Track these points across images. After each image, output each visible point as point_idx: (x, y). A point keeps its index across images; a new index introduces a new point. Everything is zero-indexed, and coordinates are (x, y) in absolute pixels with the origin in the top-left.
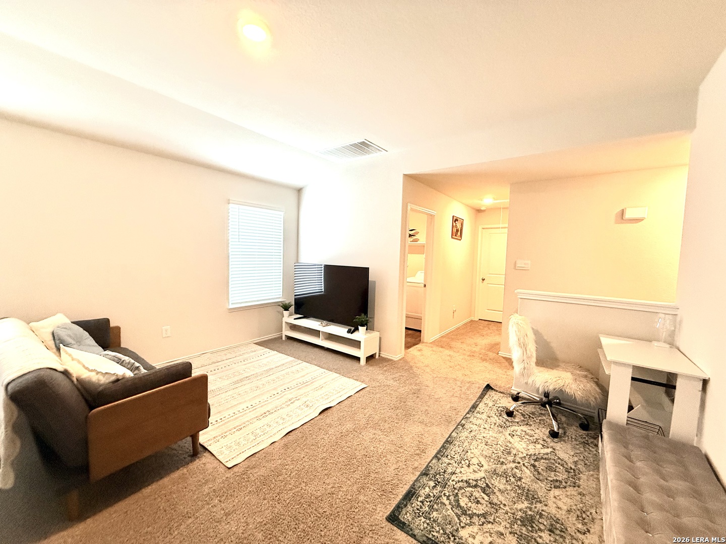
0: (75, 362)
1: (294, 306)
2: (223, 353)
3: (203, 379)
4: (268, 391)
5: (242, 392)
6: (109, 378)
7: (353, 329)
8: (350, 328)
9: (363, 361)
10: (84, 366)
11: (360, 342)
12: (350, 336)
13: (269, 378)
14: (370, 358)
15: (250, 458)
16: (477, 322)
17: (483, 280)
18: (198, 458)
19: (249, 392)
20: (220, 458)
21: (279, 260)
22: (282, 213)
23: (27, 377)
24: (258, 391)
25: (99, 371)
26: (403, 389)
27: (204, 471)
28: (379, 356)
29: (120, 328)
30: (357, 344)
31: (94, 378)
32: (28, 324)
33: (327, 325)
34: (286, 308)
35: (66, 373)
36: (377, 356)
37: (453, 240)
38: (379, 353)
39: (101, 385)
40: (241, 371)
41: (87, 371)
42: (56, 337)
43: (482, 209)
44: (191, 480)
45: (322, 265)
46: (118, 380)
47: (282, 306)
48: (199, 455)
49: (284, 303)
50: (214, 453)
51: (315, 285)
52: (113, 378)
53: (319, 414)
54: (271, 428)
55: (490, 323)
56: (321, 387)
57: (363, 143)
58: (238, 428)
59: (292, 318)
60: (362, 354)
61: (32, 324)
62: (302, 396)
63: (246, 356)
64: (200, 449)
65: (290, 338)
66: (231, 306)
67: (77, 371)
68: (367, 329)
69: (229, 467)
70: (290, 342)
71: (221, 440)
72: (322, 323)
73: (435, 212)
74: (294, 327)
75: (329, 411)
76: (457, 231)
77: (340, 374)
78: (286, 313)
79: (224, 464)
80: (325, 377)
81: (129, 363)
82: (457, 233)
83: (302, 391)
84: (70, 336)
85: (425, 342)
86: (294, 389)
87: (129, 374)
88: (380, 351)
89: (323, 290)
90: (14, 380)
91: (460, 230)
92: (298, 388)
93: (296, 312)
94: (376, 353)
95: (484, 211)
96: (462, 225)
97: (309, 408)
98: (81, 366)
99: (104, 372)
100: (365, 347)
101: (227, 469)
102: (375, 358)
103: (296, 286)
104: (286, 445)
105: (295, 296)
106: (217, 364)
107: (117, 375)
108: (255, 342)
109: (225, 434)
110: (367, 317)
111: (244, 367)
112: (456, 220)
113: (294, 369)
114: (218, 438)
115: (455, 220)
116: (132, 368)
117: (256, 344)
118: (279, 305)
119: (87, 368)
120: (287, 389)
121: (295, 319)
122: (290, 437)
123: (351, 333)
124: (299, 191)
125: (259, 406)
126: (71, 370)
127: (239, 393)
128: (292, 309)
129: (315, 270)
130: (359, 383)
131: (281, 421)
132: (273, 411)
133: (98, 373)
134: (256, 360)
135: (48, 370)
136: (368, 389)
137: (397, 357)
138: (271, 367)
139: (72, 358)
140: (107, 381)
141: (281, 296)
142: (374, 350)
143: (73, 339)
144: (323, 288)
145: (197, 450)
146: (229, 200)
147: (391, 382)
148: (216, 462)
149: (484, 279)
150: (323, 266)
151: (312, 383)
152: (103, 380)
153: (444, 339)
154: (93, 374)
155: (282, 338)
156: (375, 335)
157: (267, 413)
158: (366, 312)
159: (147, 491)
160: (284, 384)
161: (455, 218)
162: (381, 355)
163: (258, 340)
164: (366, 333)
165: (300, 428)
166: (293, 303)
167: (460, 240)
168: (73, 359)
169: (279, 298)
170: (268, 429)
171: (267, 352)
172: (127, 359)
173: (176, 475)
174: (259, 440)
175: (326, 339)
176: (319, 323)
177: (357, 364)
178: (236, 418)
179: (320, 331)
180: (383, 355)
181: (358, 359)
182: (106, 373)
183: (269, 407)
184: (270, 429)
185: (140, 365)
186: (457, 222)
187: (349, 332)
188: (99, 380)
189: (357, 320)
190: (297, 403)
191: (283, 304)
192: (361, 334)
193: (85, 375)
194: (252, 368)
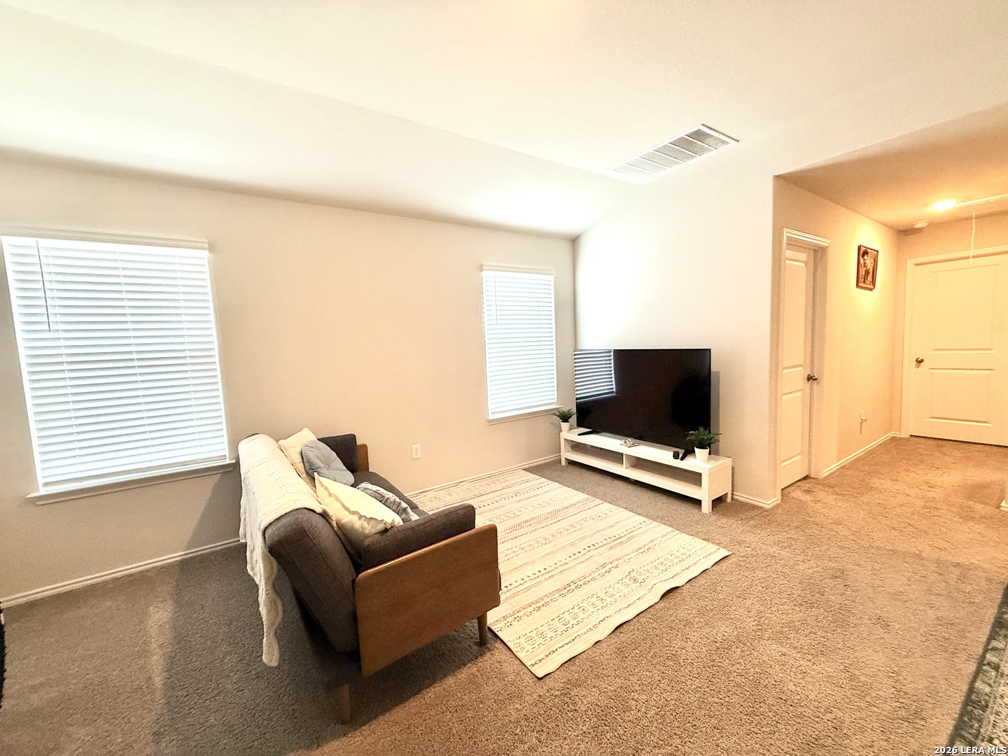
0: (333, 499)
1: (575, 415)
2: (485, 482)
3: (491, 532)
4: (563, 547)
5: (525, 545)
6: (376, 527)
7: (681, 452)
8: (677, 450)
9: (706, 507)
10: (343, 505)
11: (700, 475)
12: (678, 463)
13: (558, 526)
14: (718, 502)
15: (566, 665)
16: (908, 440)
17: (919, 362)
18: (490, 650)
19: (536, 546)
20: (521, 655)
21: (551, 347)
22: (552, 278)
23: (284, 521)
24: (548, 546)
25: (362, 514)
26: (806, 565)
27: (501, 676)
28: (732, 499)
29: (366, 447)
30: (695, 478)
31: (358, 524)
32: (277, 441)
33: (634, 445)
34: (565, 418)
35: (324, 515)
36: (729, 499)
37: (859, 290)
38: (732, 494)
39: (367, 536)
40: (516, 511)
41: (347, 513)
42: (304, 458)
43: (918, 226)
44: (487, 689)
45: (610, 352)
46: (386, 530)
47: (558, 416)
48: (489, 645)
49: (560, 410)
50: (510, 645)
51: (602, 383)
52: (381, 527)
53: (661, 599)
54: (587, 613)
55: (940, 442)
56: (647, 547)
57: (698, 135)
58: (534, 606)
59: (576, 432)
60: (704, 494)
61: (281, 442)
62: (620, 562)
63: (516, 488)
64: (489, 635)
65: (572, 463)
66: (491, 417)
67: (337, 513)
68: (710, 454)
69: (540, 676)
70: (572, 468)
71: (514, 623)
72: (625, 442)
73: (829, 242)
74: (577, 447)
75: (676, 594)
76: (867, 272)
77: (671, 526)
78: (565, 426)
79: (529, 668)
80: (648, 530)
81: (394, 501)
82: (866, 278)
83: (618, 552)
84: (317, 457)
85: (812, 476)
86: (604, 548)
87: (398, 521)
88: (733, 490)
89: (614, 390)
90: (270, 524)
91: (871, 271)
92: (609, 546)
93: (580, 424)
94: (727, 494)
95: (919, 230)
96: (876, 261)
97: (638, 584)
98: (340, 505)
99: (368, 517)
100: (710, 483)
101: (536, 679)
102: (725, 501)
103: (577, 385)
104: (620, 651)
105: (577, 399)
106: (481, 498)
107: (385, 523)
108: (523, 467)
109: (519, 614)
110: (710, 433)
111: (519, 505)
112: (866, 253)
113: (593, 513)
114: (509, 620)
115: (863, 252)
116: (400, 511)
117: (524, 469)
118: (554, 414)
119: (347, 509)
120: (592, 547)
121: (579, 435)
122: (623, 637)
123: (682, 459)
124: (574, 241)
125: (556, 571)
126: (330, 512)
127: (522, 546)
128: (574, 419)
129: (602, 361)
130: (712, 547)
131: (599, 604)
132: (581, 583)
133: (361, 517)
134: (532, 495)
135: (306, 511)
136: (734, 559)
137: (769, 502)
138: (557, 508)
139: (329, 493)
140: (374, 531)
141: (556, 400)
142: (724, 489)
143: (322, 461)
144: (614, 386)
145: (486, 639)
146: (482, 266)
147: (774, 550)
148: (516, 661)
149: (922, 361)
150: (612, 354)
151: (629, 539)
152: (369, 529)
153: (849, 472)
154: (355, 518)
155: (561, 463)
156: (724, 463)
157: (573, 586)
158: (707, 425)
159: (431, 694)
160: (584, 538)
161: (863, 249)
162: (735, 496)
163: (527, 464)
164: (709, 459)
165: (635, 620)
166: (574, 410)
167: (871, 290)
168: (330, 495)
169: (553, 403)
170: (582, 616)
171: (545, 484)
172: (389, 495)
173: (464, 674)
174: (574, 632)
175: (632, 466)
176: (622, 442)
177: (696, 511)
178: (528, 589)
179: (622, 454)
180: (741, 496)
181: (697, 503)
182: (371, 518)
183: (572, 576)
184: (585, 616)
185: (407, 506)
186: (866, 257)
187: (676, 456)
188: (363, 528)
189: (693, 438)
190: (616, 574)
191: (559, 412)
192: (699, 461)
193: (347, 518)
194: (530, 508)
